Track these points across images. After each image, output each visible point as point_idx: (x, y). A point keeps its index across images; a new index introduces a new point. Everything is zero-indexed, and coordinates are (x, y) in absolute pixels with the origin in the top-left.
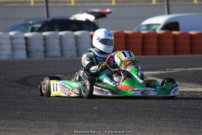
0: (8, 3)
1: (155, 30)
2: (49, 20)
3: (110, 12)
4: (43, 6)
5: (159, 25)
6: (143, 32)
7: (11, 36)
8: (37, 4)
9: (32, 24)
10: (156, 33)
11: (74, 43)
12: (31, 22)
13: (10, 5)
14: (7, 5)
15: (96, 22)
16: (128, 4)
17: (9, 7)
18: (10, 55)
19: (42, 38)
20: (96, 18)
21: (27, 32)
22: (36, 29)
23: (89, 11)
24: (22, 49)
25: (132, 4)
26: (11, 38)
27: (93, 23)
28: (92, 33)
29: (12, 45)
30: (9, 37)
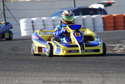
2: (76, 8)
3: (114, 3)
11: (92, 22)
15: (105, 9)
20: (105, 6)
26: (53, 21)
27: (104, 10)
28: (103, 16)
29: (54, 25)
30: (52, 20)
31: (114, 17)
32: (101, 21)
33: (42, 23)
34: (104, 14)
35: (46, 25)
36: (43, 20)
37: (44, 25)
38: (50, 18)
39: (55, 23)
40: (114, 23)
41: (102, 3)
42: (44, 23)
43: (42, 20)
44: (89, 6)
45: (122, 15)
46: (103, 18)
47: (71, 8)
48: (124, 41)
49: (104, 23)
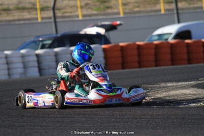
0: (14, 20)
1: (167, 40)
2: (59, 35)
3: (120, 24)
4: (51, 22)
5: (171, 34)
6: (156, 42)
7: (22, 54)
8: (44, 21)
9: (42, 41)
10: (168, 43)
12: (41, 39)
13: (17, 22)
14: (14, 23)
15: (107, 35)
16: (137, 15)
17: (17, 24)
18: (22, 74)
19: (54, 54)
20: (107, 31)
21: (37, 49)
22: (47, 46)
23: (99, 24)
24: (34, 67)
25: (141, 15)
26: (23, 56)
27: (104, 36)
28: (104, 46)
29: (24, 63)
30: (20, 55)
31: (122, 48)
32: (101, 54)
33: (4, 61)
34: (105, 44)
35: (11, 63)
36: (6, 55)
37: (7, 63)
38: (17, 52)
39: (27, 59)
40: (123, 57)
41: (102, 26)
42: (7, 61)
43: (4, 56)
44: (81, 31)
45: (135, 44)
46: (104, 50)
47: (50, 34)
48: (147, 86)
49: (105, 58)
